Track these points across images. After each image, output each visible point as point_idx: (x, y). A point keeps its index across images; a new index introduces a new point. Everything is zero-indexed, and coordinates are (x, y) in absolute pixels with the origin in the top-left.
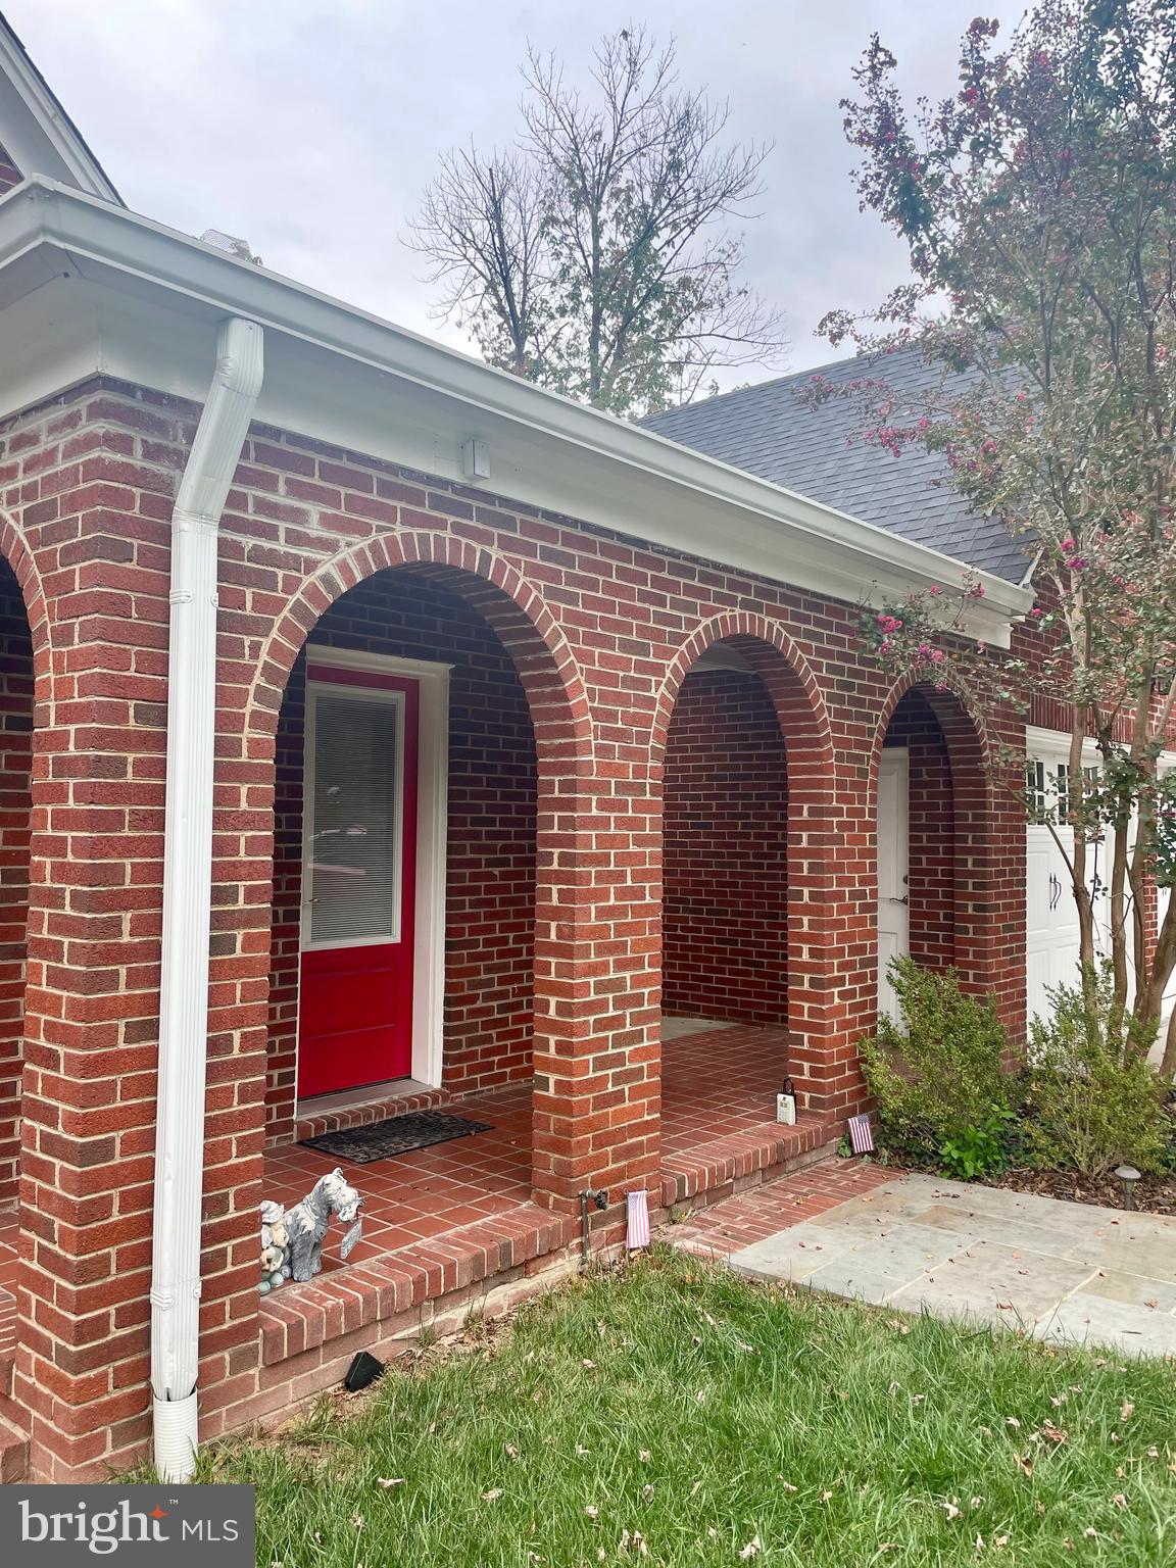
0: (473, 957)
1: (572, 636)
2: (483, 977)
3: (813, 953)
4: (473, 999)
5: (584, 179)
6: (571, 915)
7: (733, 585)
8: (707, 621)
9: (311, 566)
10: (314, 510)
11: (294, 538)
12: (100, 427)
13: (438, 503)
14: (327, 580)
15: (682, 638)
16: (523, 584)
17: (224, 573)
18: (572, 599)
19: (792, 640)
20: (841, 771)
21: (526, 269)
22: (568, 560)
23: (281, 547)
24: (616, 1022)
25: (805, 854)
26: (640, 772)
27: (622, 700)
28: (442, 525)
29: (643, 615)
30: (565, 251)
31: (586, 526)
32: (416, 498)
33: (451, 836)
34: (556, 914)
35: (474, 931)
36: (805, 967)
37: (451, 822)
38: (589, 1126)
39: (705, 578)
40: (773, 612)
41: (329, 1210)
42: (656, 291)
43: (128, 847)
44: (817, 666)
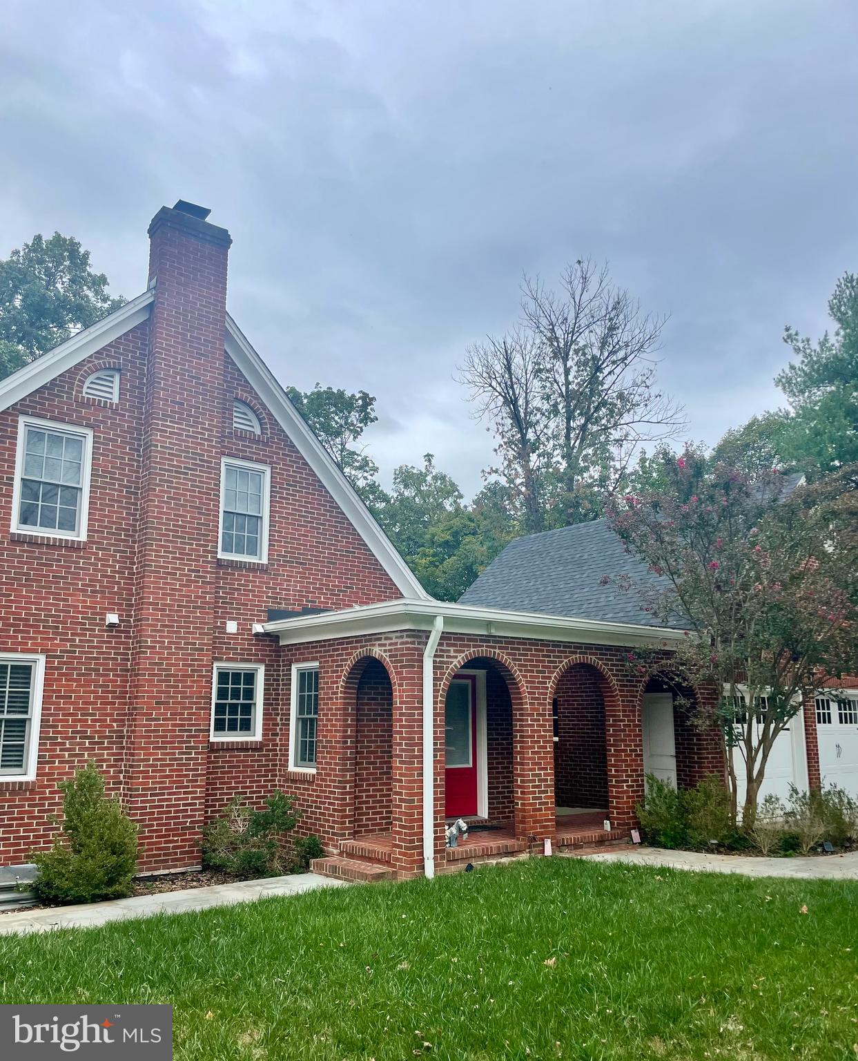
0: (497, 773)
1: (521, 671)
2: (501, 780)
3: (616, 771)
4: (498, 788)
5: (558, 342)
6: (523, 753)
7: (575, 647)
8: (567, 660)
9: (452, 663)
10: (452, 649)
11: (448, 657)
12: (409, 640)
13: (482, 641)
14: (455, 666)
15: (557, 667)
16: (505, 658)
17: (435, 668)
18: (520, 660)
19: (600, 662)
20: (623, 706)
21: (527, 389)
22: (519, 649)
23: (445, 659)
24: (539, 786)
25: (611, 735)
26: (544, 710)
27: (538, 688)
28: (483, 646)
29: (543, 661)
30: (548, 385)
31: (524, 639)
32: (476, 640)
33: (488, 729)
34: (519, 753)
35: (497, 763)
36: (614, 776)
37: (488, 724)
38: (531, 816)
39: (564, 647)
40: (591, 654)
41: (459, 829)
42: (604, 403)
43: (415, 733)
44: (612, 670)
